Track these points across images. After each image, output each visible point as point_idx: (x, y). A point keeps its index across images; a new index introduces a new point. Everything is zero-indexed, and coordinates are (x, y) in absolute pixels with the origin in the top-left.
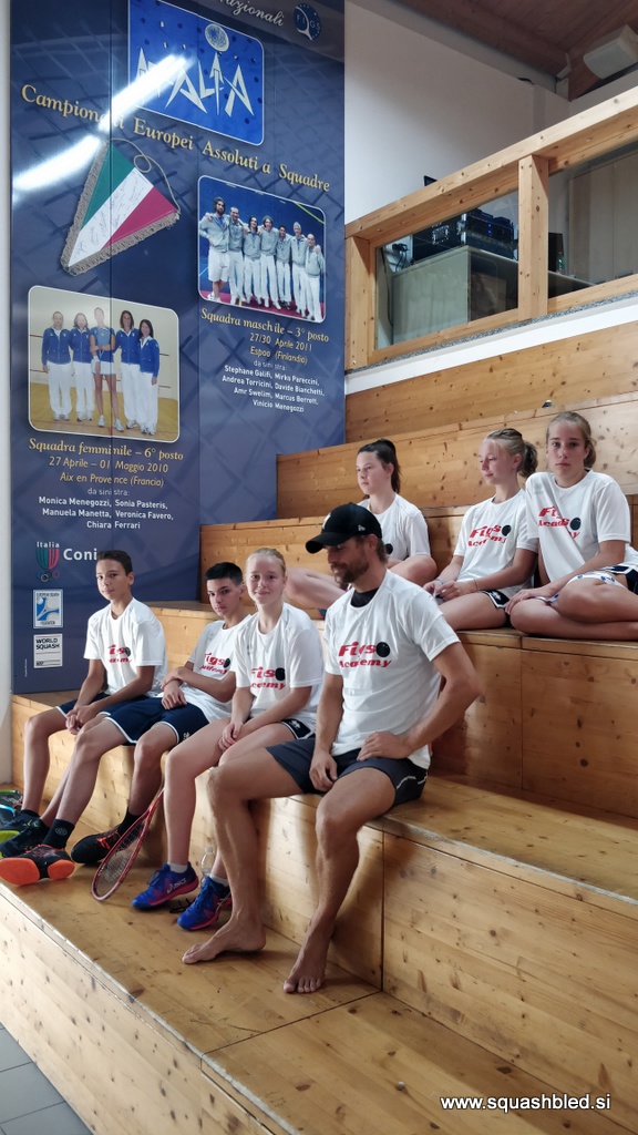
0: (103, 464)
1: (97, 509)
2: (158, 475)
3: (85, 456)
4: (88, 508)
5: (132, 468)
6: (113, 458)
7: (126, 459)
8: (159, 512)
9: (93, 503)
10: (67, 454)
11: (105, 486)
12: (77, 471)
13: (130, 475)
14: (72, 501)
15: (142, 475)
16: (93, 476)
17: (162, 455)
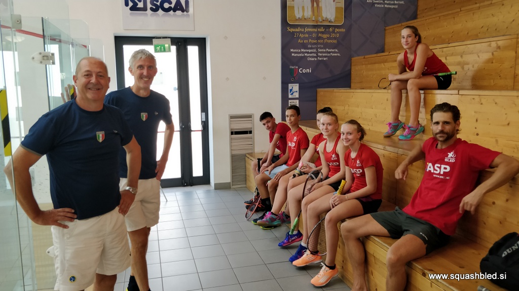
0: (314, 35)
1: (311, 53)
2: (335, 38)
3: (308, 33)
4: (308, 53)
5: (325, 36)
6: (318, 33)
7: (322, 33)
8: (335, 53)
9: (310, 51)
10: (301, 32)
11: (314, 44)
12: (304, 38)
13: (323, 39)
14: (302, 50)
15: (328, 38)
16: (310, 40)
17: (337, 30)
